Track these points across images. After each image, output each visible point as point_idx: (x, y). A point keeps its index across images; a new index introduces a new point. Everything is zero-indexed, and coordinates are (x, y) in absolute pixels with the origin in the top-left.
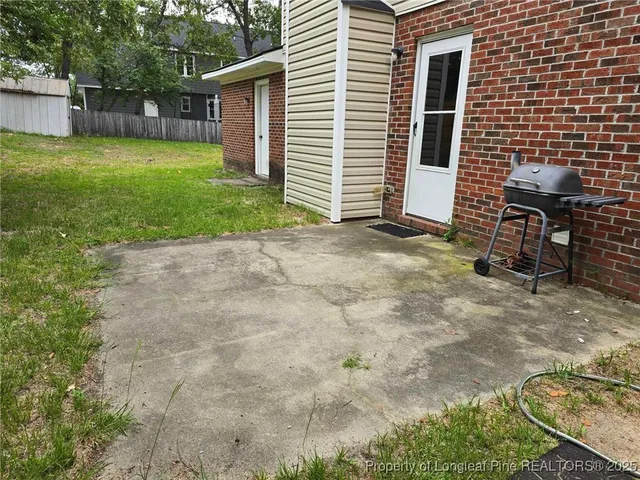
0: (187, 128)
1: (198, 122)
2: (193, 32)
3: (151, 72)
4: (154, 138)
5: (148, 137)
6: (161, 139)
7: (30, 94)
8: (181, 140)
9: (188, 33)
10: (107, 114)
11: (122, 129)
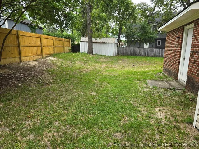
0: (156, 52)
1: (161, 50)
2: (164, 16)
3: (145, 32)
4: (142, 56)
5: (141, 56)
6: (145, 56)
7: (104, 43)
8: (152, 56)
9: (162, 17)
10: (128, 48)
11: (132, 53)
